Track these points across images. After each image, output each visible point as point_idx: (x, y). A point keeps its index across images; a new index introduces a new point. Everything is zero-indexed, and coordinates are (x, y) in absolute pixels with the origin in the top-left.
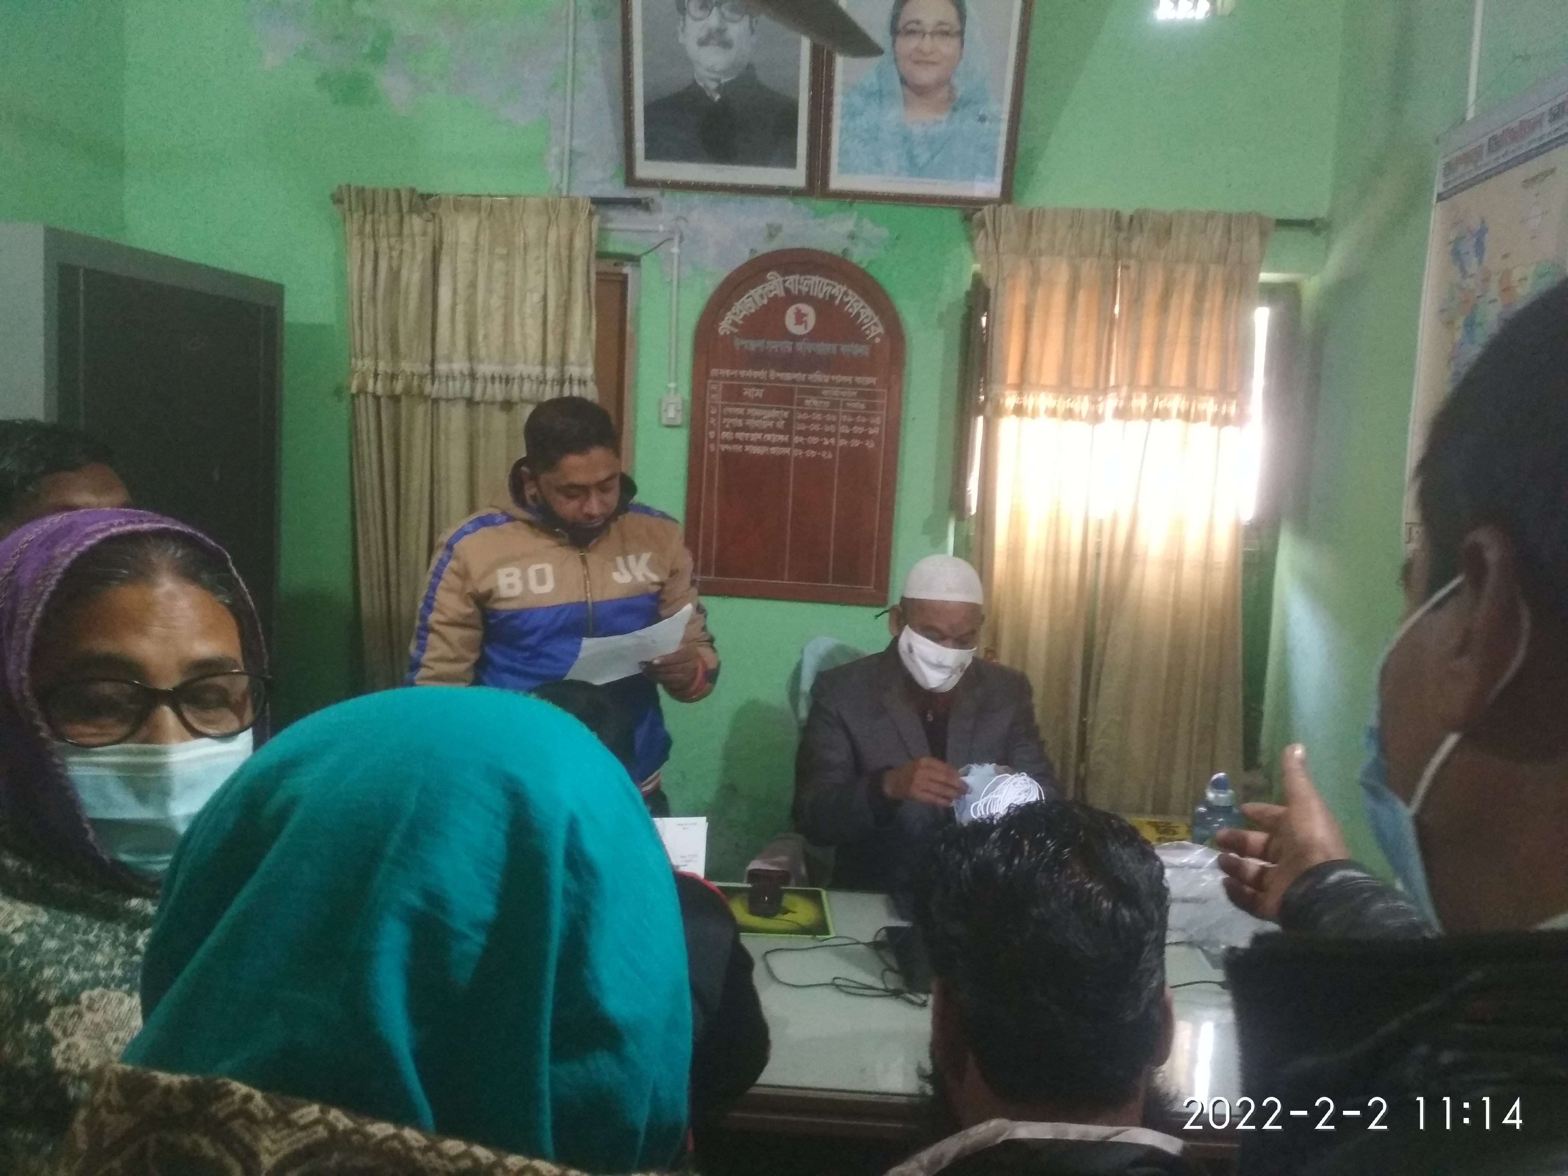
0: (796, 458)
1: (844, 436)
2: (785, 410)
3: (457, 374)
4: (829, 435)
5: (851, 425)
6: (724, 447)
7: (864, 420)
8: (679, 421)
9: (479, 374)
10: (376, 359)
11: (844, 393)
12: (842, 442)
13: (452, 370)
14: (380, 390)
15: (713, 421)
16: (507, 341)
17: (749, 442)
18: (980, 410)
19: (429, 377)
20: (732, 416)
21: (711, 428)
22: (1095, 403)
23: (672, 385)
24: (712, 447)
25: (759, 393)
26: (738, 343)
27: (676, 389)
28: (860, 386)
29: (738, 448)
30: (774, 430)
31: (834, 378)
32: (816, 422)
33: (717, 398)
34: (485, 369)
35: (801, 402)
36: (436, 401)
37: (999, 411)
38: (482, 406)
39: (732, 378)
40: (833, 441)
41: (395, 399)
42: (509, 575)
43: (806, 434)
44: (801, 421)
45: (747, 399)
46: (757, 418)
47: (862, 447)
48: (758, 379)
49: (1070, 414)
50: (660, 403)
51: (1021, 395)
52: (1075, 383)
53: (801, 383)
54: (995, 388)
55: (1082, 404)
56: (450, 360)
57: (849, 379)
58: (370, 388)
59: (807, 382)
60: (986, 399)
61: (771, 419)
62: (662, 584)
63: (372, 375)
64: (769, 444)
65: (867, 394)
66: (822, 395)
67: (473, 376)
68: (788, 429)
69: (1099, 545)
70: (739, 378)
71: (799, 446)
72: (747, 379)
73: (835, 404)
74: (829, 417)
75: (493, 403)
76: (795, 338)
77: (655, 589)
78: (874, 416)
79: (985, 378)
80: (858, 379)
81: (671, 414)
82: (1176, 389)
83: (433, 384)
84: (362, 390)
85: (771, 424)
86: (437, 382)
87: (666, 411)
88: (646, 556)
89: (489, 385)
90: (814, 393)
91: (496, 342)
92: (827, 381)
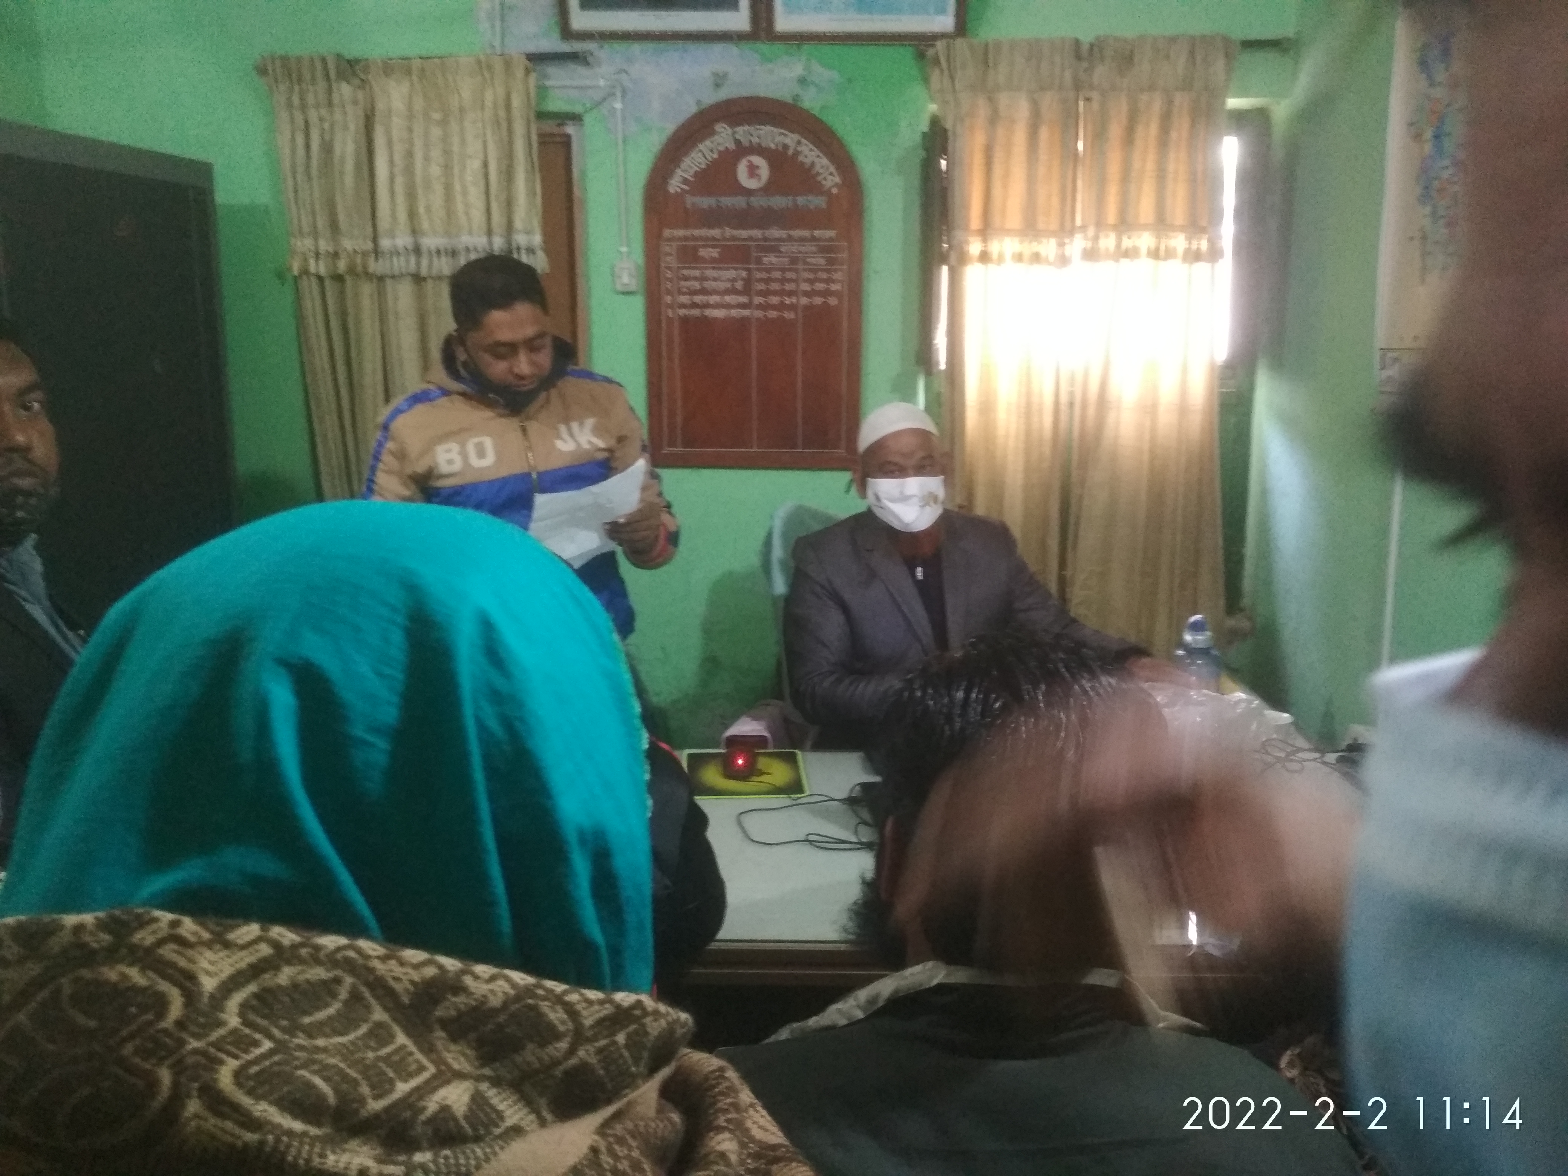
0: (758, 319)
1: (807, 294)
2: (744, 269)
3: (401, 251)
4: (790, 294)
5: (811, 282)
6: (682, 312)
7: (824, 276)
8: (633, 288)
9: (424, 249)
10: (316, 240)
11: (803, 249)
12: (804, 301)
13: (395, 247)
14: (323, 270)
15: (669, 285)
16: (450, 212)
17: (707, 306)
18: (944, 259)
19: (373, 255)
20: (690, 279)
21: (669, 292)
22: (1061, 245)
23: (624, 249)
24: (670, 313)
25: (715, 253)
26: (690, 200)
27: (629, 254)
28: (819, 240)
29: (696, 312)
30: (733, 291)
31: (792, 233)
32: (775, 280)
33: (672, 261)
34: (430, 242)
35: (759, 261)
36: (381, 279)
37: (963, 259)
38: (430, 281)
39: (686, 238)
40: (794, 300)
41: (339, 278)
42: (448, 451)
43: (765, 294)
44: (760, 280)
45: (703, 260)
46: (715, 279)
47: (825, 305)
48: (714, 239)
49: (1036, 258)
50: (612, 268)
51: (985, 240)
52: (1041, 225)
53: (758, 240)
54: (958, 234)
55: (1048, 247)
56: (392, 235)
57: (806, 233)
58: (312, 269)
59: (765, 239)
60: (950, 247)
61: (729, 280)
62: (610, 450)
63: (312, 255)
64: (728, 306)
65: (826, 249)
66: (781, 252)
67: (417, 250)
68: (747, 290)
69: (1071, 394)
70: (695, 238)
71: (760, 307)
72: (700, 238)
73: (794, 261)
74: (790, 275)
75: (439, 278)
76: (749, 192)
77: (601, 456)
78: (836, 271)
79: (948, 227)
80: (817, 233)
81: (626, 279)
82: (1145, 227)
83: (377, 259)
84: (305, 272)
85: (728, 285)
86: (381, 260)
87: (620, 277)
88: (590, 422)
89: (435, 260)
90: (774, 250)
91: (439, 213)
92: (784, 236)
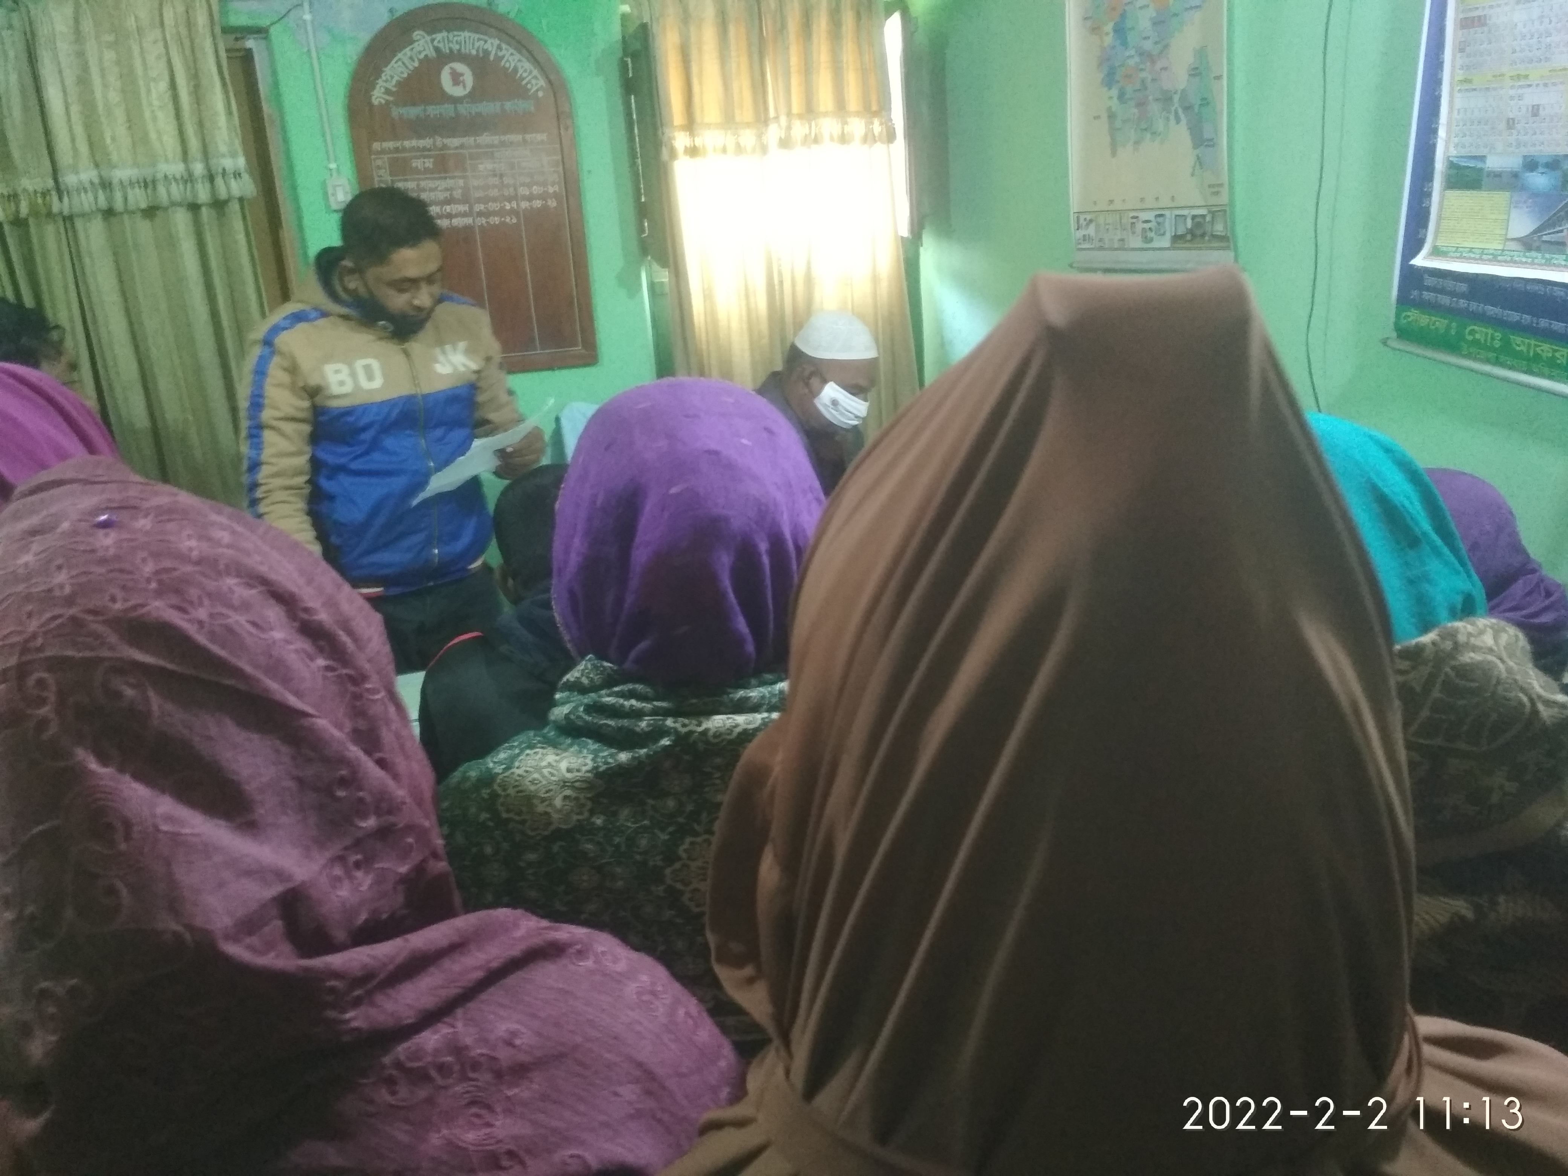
0: (481, 226)
1: (525, 198)
2: (459, 178)
3: (86, 185)
4: (509, 199)
5: (529, 186)
7: (541, 179)
9: (113, 181)
11: (516, 153)
12: (524, 205)
13: (80, 181)
16: (136, 140)
19: (56, 194)
22: (760, 135)
23: (333, 165)
25: (429, 163)
26: (395, 112)
27: (338, 170)
28: (531, 143)
30: (453, 201)
31: (504, 138)
32: (493, 186)
33: (384, 174)
34: (118, 175)
35: (474, 168)
36: (69, 219)
38: (124, 216)
39: (397, 150)
40: (514, 204)
42: (338, 372)
43: (485, 201)
44: (478, 188)
45: (417, 171)
46: (432, 190)
47: (545, 207)
48: (425, 149)
49: (739, 149)
50: (324, 186)
51: (690, 134)
52: (738, 118)
53: (470, 147)
55: (748, 138)
56: (75, 171)
57: (518, 138)
59: (476, 146)
61: (447, 190)
62: (479, 372)
64: (450, 216)
65: (539, 152)
66: (495, 158)
67: (106, 185)
68: (466, 198)
69: (780, 273)
70: (404, 150)
71: (480, 214)
72: (413, 149)
73: (509, 166)
74: (506, 180)
75: (137, 211)
76: (455, 101)
77: (475, 377)
78: (551, 173)
80: (529, 137)
81: (341, 197)
82: (828, 114)
83: (61, 199)
85: (447, 194)
86: (66, 197)
87: (334, 195)
88: (462, 344)
89: (129, 192)
90: (488, 156)
92: (496, 142)
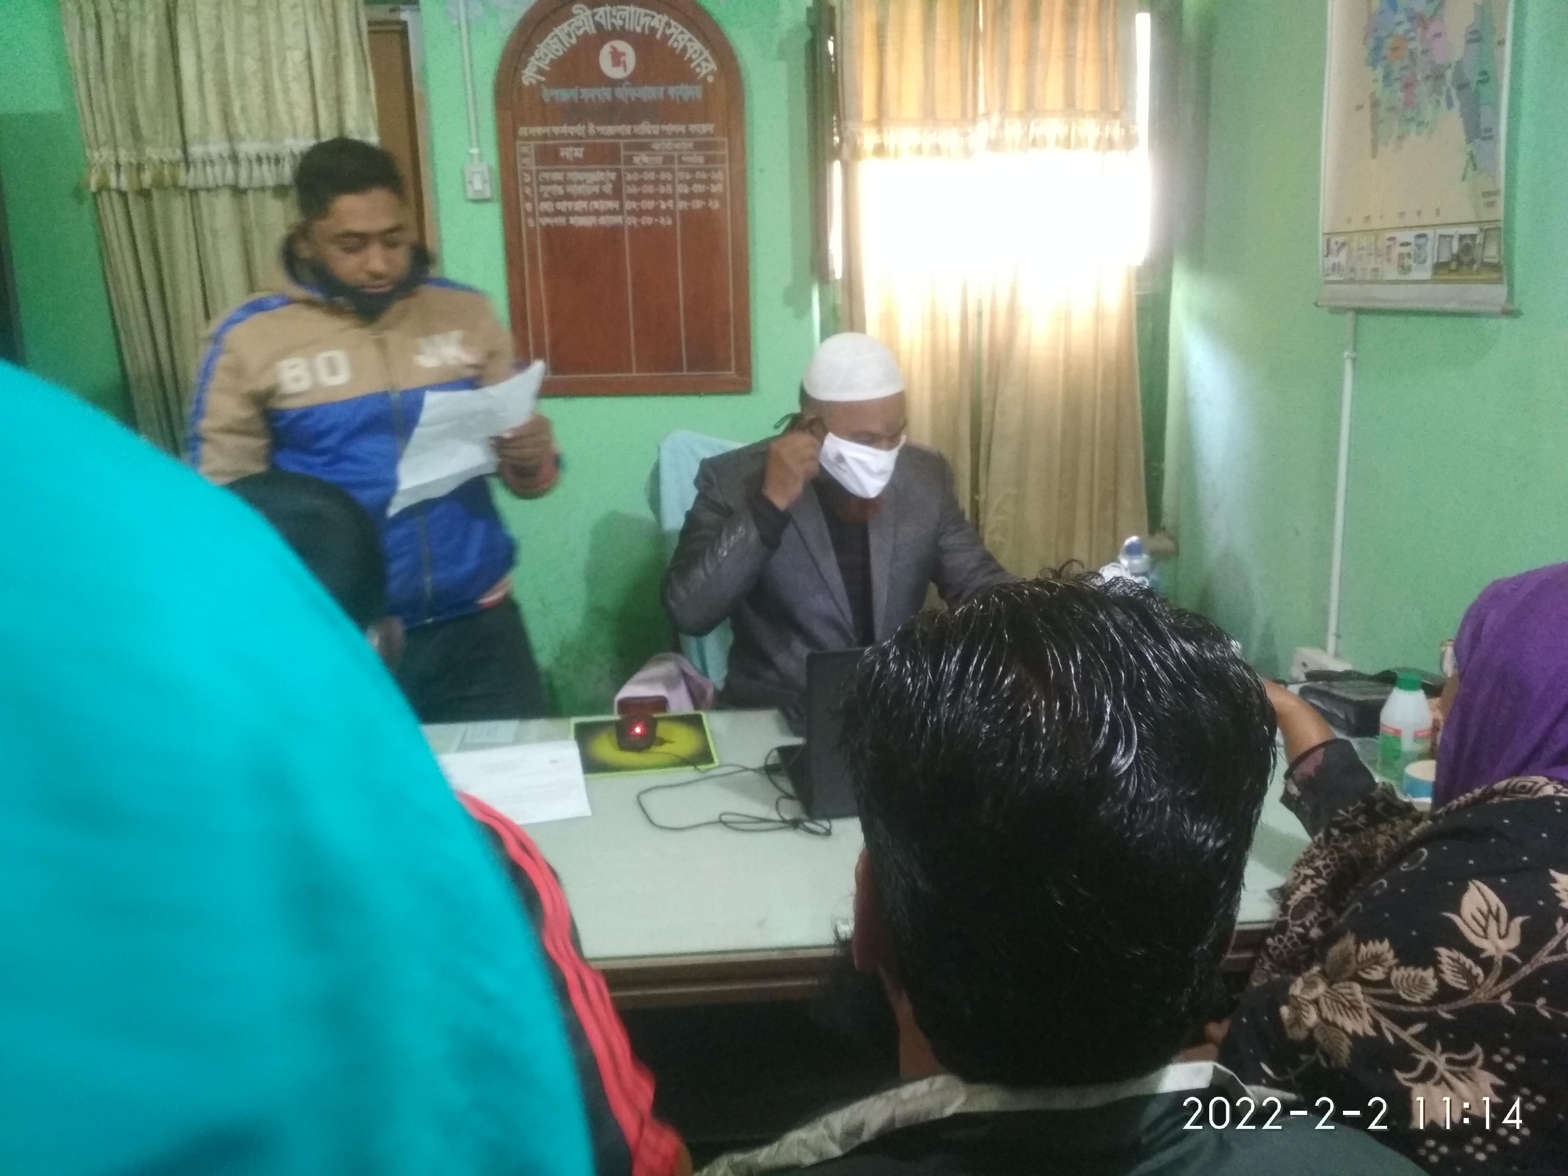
0: (631, 227)
1: (683, 197)
2: (611, 170)
3: (215, 157)
4: (666, 197)
5: (690, 183)
6: (545, 221)
7: (704, 176)
8: (488, 194)
9: (241, 156)
10: (115, 148)
11: (677, 146)
12: (682, 205)
13: (209, 154)
14: (124, 184)
15: (528, 191)
16: (270, 114)
17: (573, 213)
18: (836, 153)
19: (182, 165)
20: (551, 183)
21: (527, 198)
22: (965, 135)
23: (475, 151)
24: (531, 222)
25: (579, 153)
26: (547, 93)
27: (480, 155)
28: (695, 135)
29: (560, 221)
30: (602, 196)
31: (665, 128)
32: (649, 182)
33: (529, 163)
34: (248, 148)
35: (629, 160)
36: (194, 192)
37: (856, 153)
38: (250, 194)
39: (545, 137)
40: (670, 203)
41: (145, 194)
42: (293, 367)
43: (639, 197)
44: (630, 183)
45: (566, 162)
46: (579, 183)
47: (707, 209)
48: (576, 137)
49: (937, 149)
50: (462, 173)
51: (880, 131)
52: (940, 114)
53: (627, 137)
54: (851, 125)
55: (949, 137)
56: (204, 140)
57: (681, 128)
58: (113, 183)
59: (634, 135)
60: (842, 140)
61: (596, 183)
62: (479, 367)
63: (113, 167)
64: (597, 213)
65: (704, 145)
66: (654, 150)
67: (234, 158)
68: (617, 193)
69: (980, 303)
70: (554, 136)
71: (632, 213)
72: (561, 136)
73: (668, 159)
74: (664, 176)
75: (263, 189)
76: (613, 83)
78: (716, 170)
79: (838, 116)
80: (693, 127)
81: (478, 185)
82: (1052, 113)
83: (188, 171)
84: (103, 187)
85: (596, 189)
86: (192, 170)
87: (471, 182)
88: (455, 335)
89: (255, 166)
90: (644, 147)
91: (257, 112)
92: (656, 132)
